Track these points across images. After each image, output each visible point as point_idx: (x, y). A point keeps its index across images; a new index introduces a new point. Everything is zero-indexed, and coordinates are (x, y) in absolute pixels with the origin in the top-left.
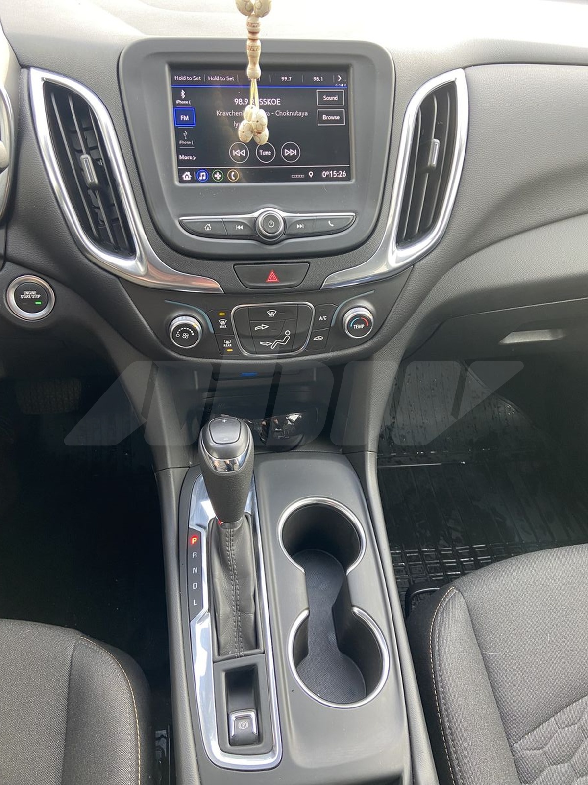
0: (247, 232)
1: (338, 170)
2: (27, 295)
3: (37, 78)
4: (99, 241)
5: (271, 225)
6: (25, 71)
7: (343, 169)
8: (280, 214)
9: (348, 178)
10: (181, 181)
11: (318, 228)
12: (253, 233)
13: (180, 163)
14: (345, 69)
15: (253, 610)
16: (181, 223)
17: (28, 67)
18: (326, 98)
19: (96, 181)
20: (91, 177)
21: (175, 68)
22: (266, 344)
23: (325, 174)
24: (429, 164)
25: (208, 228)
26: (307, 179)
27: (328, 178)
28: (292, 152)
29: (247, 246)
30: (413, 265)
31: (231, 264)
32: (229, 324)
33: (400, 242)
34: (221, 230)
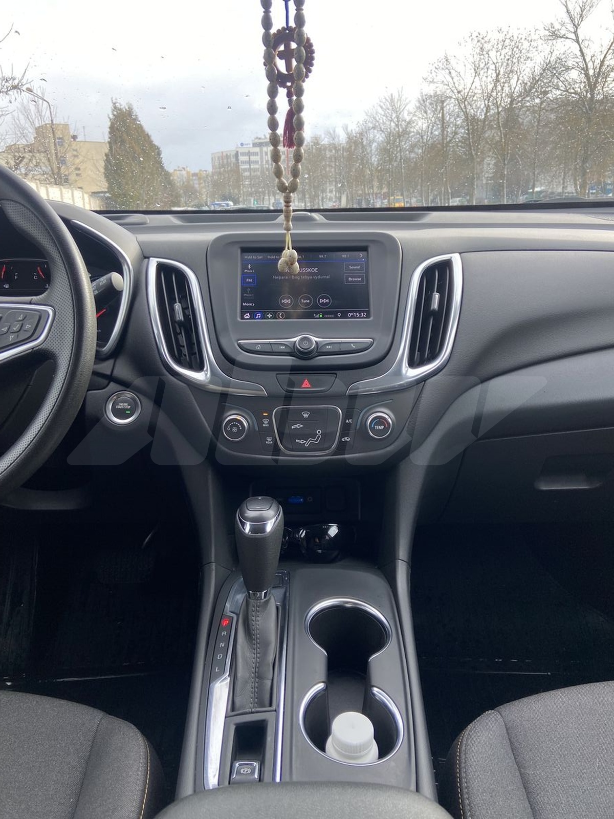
0: (288, 350)
1: (360, 312)
2: (120, 406)
3: (153, 262)
4: (179, 362)
5: (305, 345)
6: (147, 260)
7: (363, 312)
8: (314, 339)
9: (368, 316)
10: (242, 318)
11: (344, 348)
12: (294, 352)
13: (242, 307)
14: (365, 249)
15: (271, 677)
16: (239, 345)
18: (351, 268)
19: (183, 319)
20: (180, 316)
21: (245, 250)
22: (301, 442)
23: (350, 315)
24: (432, 308)
25: (258, 348)
26: (336, 317)
27: (352, 317)
28: (325, 301)
29: (288, 360)
30: (425, 381)
31: (274, 374)
32: (271, 423)
33: (412, 364)
34: (268, 349)
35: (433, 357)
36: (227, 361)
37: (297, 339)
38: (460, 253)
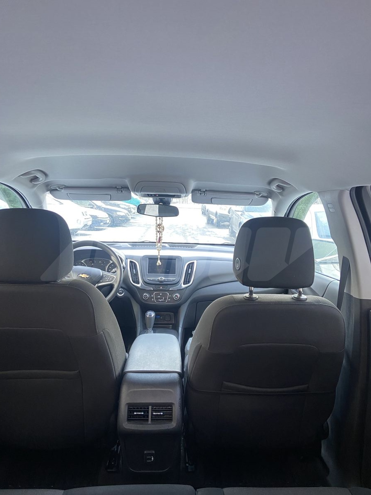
0: (158, 280)
1: (173, 273)
2: (120, 292)
4: (134, 282)
11: (169, 280)
14: (175, 259)
16: (147, 279)
17: (128, 259)
19: (135, 274)
21: (149, 259)
23: (171, 273)
24: (189, 273)
25: (151, 280)
26: (168, 274)
29: (158, 283)
31: (154, 285)
32: (153, 296)
33: (184, 284)
34: (153, 280)
35: (189, 283)
36: (145, 282)
37: (160, 278)
38: (197, 260)
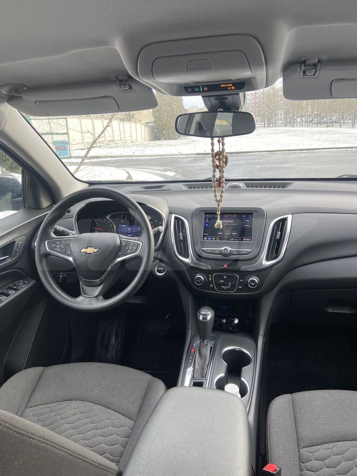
0: (219, 253)
3: (173, 216)
4: (180, 254)
5: (226, 251)
6: (171, 214)
8: (229, 249)
10: (204, 239)
11: (241, 253)
12: (221, 253)
14: (251, 214)
17: (172, 214)
18: (246, 221)
19: (182, 239)
20: (181, 238)
21: (206, 214)
22: (223, 287)
24: (277, 238)
25: (209, 251)
28: (235, 234)
29: (220, 257)
30: (272, 267)
31: (213, 261)
32: (212, 279)
33: (267, 259)
34: (212, 252)
35: (276, 257)
36: (198, 256)
37: (223, 249)
38: (292, 214)
